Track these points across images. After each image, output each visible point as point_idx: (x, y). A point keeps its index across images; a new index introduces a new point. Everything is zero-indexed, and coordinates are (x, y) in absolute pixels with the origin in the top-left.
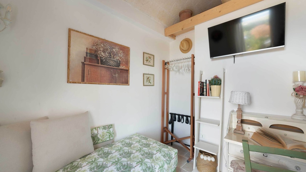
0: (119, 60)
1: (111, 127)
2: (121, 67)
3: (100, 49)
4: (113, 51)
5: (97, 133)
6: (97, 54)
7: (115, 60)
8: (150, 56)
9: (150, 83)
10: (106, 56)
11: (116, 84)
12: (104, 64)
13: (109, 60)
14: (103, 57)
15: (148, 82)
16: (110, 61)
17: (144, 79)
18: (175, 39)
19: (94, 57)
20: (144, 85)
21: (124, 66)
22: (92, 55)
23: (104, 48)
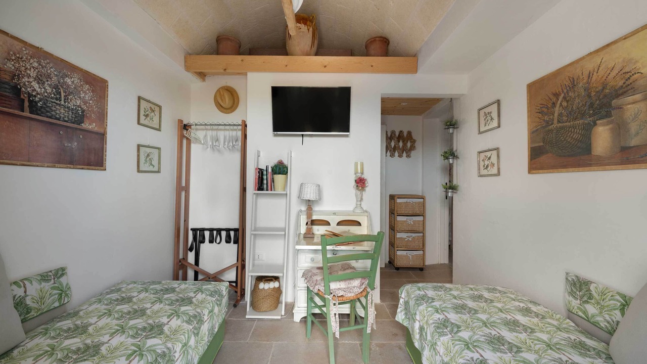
0: (81, 107)
1: (62, 275)
2: (86, 125)
3: (28, 72)
4: (65, 83)
5: (23, 294)
6: (19, 84)
7: (71, 105)
8: (153, 107)
9: (151, 167)
10: (46, 94)
11: (72, 166)
12: (39, 112)
13: (55, 104)
14: (38, 94)
15: (148, 164)
16: (58, 107)
17: (138, 156)
18: (204, 80)
19: (7, 90)
20: (139, 171)
21: (94, 124)
22: (3, 85)
23: (39, 71)
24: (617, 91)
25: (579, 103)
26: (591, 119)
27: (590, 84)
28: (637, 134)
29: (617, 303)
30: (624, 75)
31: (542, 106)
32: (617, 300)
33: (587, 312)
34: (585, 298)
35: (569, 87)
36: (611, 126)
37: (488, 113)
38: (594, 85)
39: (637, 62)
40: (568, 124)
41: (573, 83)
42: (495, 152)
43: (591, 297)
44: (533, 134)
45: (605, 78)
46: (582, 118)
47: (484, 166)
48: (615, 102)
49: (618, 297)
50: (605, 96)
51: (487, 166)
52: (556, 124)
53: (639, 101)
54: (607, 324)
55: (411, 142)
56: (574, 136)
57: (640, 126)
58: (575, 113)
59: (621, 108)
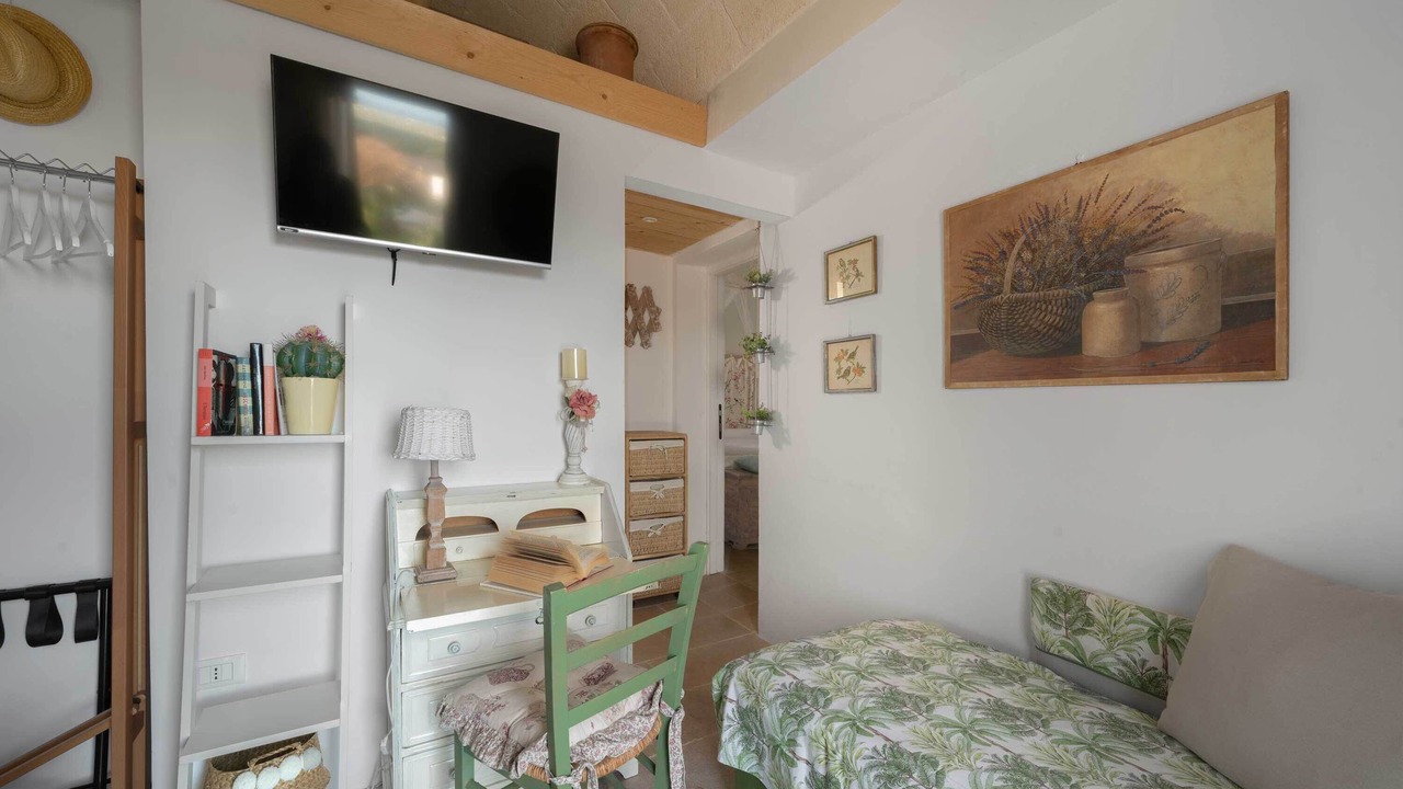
24: (1135, 239)
25: (1057, 256)
26: (1082, 288)
27: (1080, 221)
28: (1173, 320)
29: (1142, 626)
30: (1150, 211)
31: (977, 256)
32: (1142, 622)
33: (1082, 650)
34: (1079, 625)
35: (1037, 222)
36: (1121, 304)
37: (850, 262)
38: (1090, 225)
39: (1173, 190)
40: (1033, 294)
41: (1046, 218)
42: (867, 344)
43: (1089, 620)
44: (957, 310)
45: (1111, 213)
46: (1062, 287)
47: (839, 371)
48: (1130, 260)
49: (1142, 616)
50: (1111, 247)
51: (847, 372)
52: (1007, 294)
53: (1175, 262)
54: (1121, 668)
55: (651, 312)
56: (1046, 319)
57: (1178, 307)
58: (1049, 274)
59: (1142, 272)
